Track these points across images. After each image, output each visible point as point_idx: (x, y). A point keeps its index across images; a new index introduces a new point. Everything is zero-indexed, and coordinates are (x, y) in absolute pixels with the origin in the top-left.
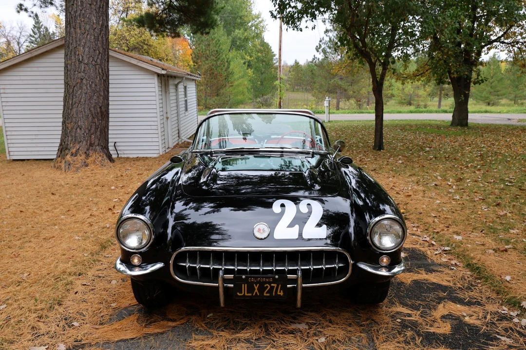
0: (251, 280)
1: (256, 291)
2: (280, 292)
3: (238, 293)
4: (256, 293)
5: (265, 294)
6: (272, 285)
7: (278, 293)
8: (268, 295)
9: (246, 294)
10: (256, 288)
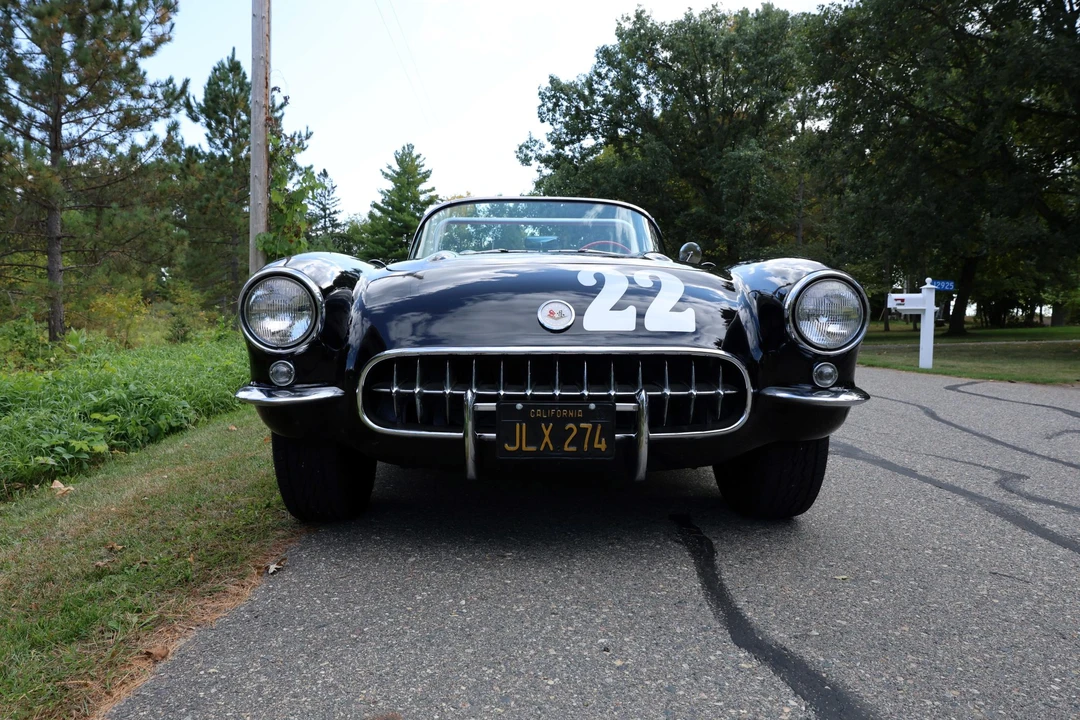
0: (535, 413)
1: (547, 439)
2: (600, 442)
3: (506, 445)
4: (547, 444)
5: (566, 448)
6: (582, 425)
7: (596, 446)
8: (573, 449)
9: (524, 448)
10: (547, 433)
